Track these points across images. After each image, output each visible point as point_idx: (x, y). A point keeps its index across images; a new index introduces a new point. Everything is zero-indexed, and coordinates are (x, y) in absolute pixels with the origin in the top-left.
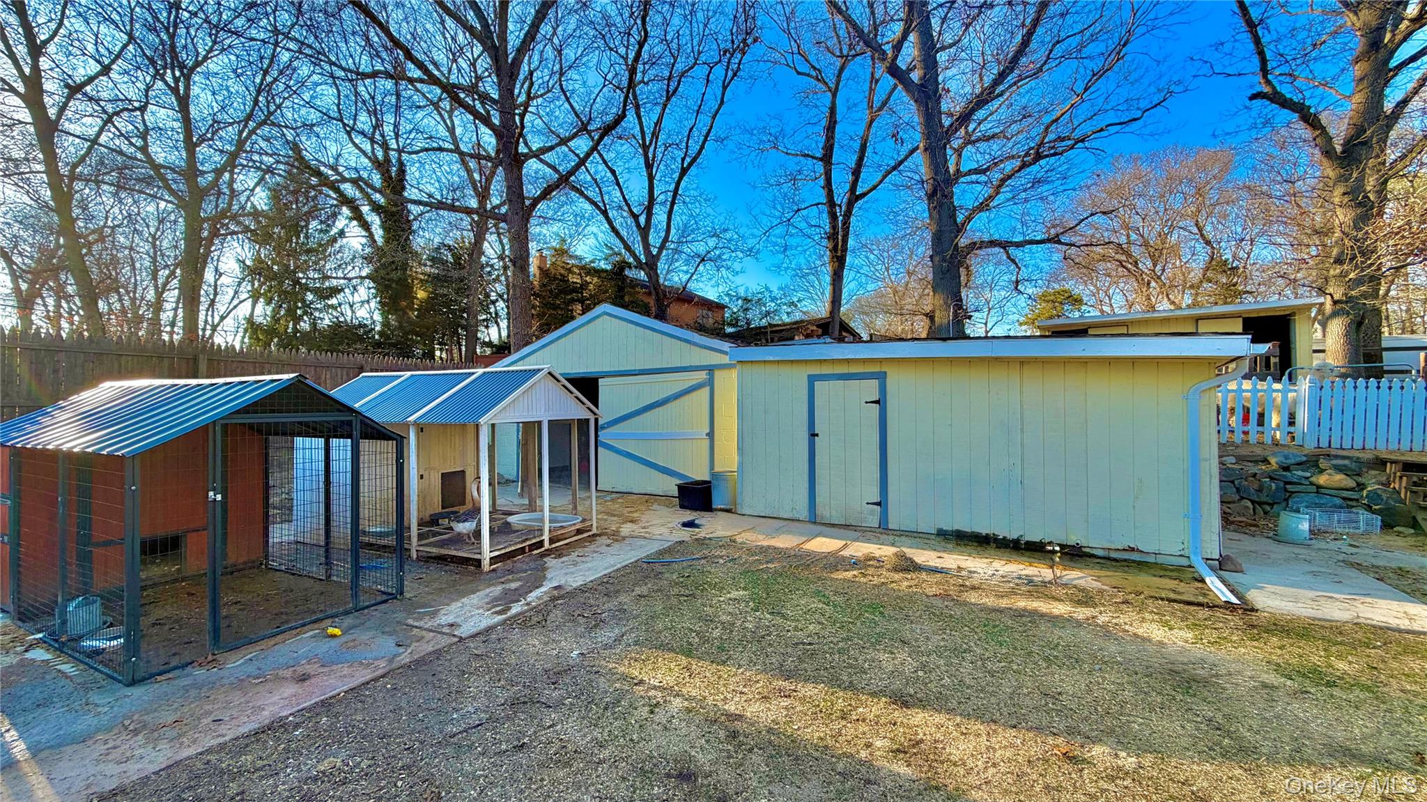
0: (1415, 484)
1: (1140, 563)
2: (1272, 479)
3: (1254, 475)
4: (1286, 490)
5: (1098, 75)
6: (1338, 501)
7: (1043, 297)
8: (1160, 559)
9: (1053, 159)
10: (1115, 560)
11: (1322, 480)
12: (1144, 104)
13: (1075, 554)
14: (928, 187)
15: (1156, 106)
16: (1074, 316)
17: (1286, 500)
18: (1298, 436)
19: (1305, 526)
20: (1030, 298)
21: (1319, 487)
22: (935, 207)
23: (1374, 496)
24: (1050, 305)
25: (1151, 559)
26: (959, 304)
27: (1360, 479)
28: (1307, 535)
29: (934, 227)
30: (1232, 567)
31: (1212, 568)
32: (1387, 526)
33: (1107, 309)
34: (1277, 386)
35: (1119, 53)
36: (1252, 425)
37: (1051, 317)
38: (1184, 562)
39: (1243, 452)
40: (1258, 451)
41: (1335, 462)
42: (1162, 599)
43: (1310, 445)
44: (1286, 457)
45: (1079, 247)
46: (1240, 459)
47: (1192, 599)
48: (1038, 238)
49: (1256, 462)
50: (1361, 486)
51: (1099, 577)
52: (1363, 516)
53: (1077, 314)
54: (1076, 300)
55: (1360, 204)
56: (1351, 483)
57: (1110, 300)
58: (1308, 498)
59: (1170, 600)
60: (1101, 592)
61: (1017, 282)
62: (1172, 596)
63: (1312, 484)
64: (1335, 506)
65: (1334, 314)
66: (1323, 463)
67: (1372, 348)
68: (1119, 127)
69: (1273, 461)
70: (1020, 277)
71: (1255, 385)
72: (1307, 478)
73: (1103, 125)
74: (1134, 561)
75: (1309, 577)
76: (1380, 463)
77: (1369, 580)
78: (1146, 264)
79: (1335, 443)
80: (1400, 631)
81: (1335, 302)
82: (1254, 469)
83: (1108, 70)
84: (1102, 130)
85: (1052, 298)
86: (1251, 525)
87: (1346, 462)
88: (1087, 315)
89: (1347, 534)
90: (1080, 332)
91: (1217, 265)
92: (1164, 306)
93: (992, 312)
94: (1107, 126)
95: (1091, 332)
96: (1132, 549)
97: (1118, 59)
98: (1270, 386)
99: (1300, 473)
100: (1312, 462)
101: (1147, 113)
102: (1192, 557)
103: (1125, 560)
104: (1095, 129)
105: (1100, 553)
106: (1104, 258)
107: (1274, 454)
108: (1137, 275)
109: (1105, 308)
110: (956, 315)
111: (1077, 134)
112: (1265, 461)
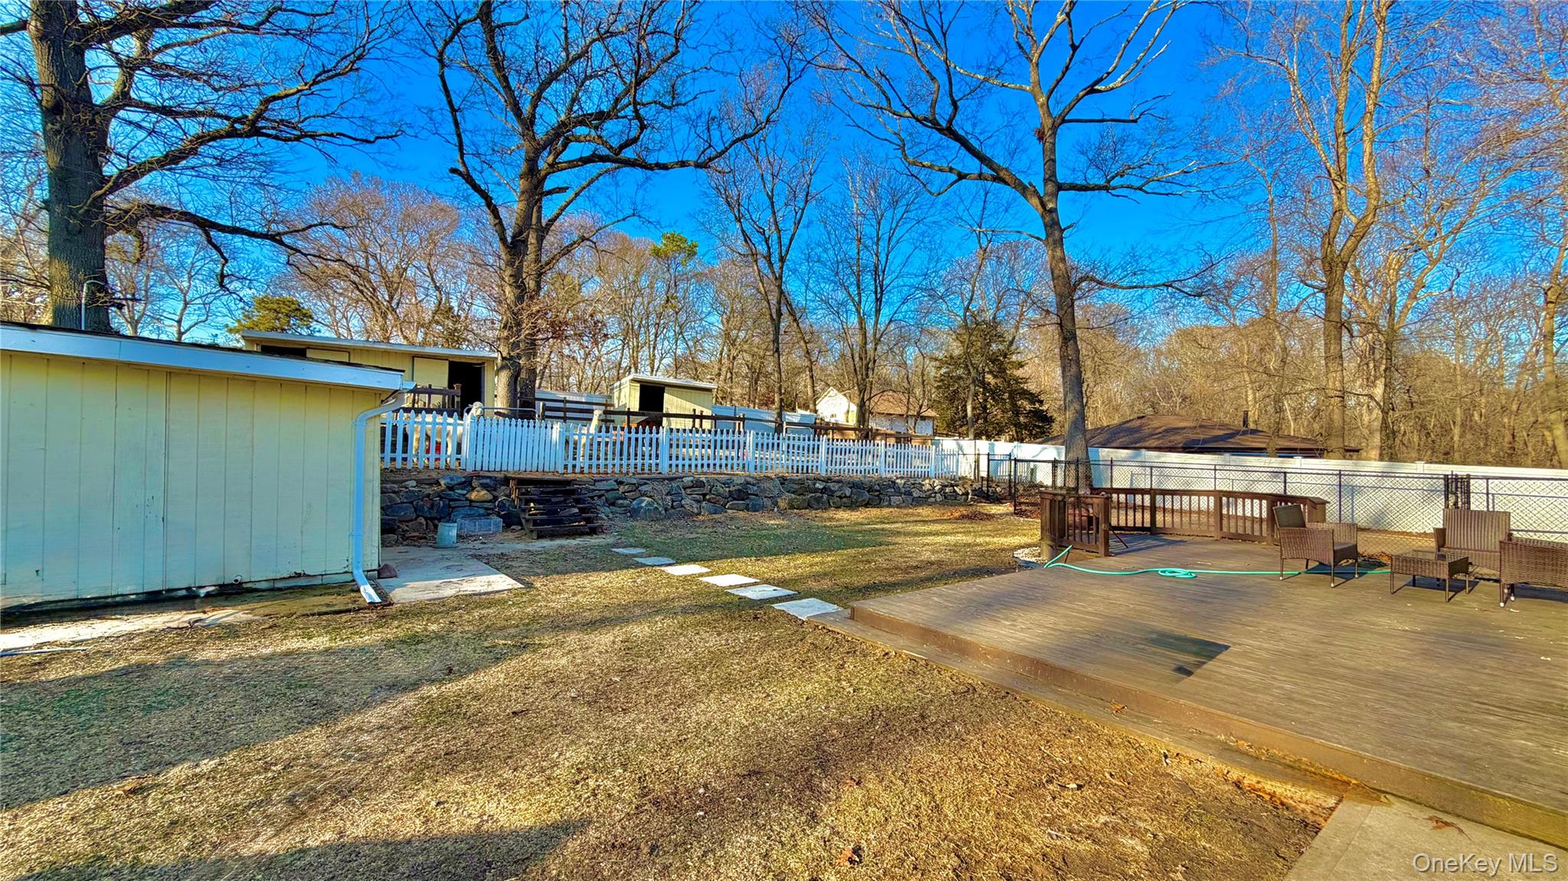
0: (523, 494)
1: (306, 587)
2: (441, 498)
3: (428, 495)
4: (449, 506)
5: (327, 74)
6: (482, 511)
7: (262, 303)
8: (326, 580)
9: (272, 142)
10: (280, 589)
11: (473, 496)
12: (379, 130)
13: (230, 592)
14: (47, 97)
15: (388, 137)
16: (300, 333)
17: (449, 515)
18: (463, 461)
19: (454, 533)
20: (241, 300)
21: (471, 501)
22: (57, 132)
23: (502, 506)
24: (273, 315)
25: (318, 581)
26: (100, 284)
27: (495, 493)
28: (455, 540)
29: (55, 160)
30: (388, 574)
31: (369, 578)
32: (508, 525)
33: (344, 332)
34: (450, 420)
35: (353, 63)
36: (433, 454)
37: (274, 329)
38: (348, 577)
39: (423, 476)
40: (434, 475)
41: (484, 481)
42: (313, 615)
43: (470, 469)
44: (452, 479)
45: (306, 255)
46: (419, 482)
47: (343, 608)
48: (252, 229)
49: (431, 484)
50: (495, 498)
51: (253, 610)
52: (495, 519)
53: (305, 331)
54: (305, 315)
55: (519, 287)
56: (490, 497)
57: (348, 322)
58: (463, 511)
59: (320, 614)
60: (249, 623)
61: (222, 276)
62: (324, 609)
63: (467, 499)
64: (480, 515)
65: (503, 368)
66: (475, 483)
67: (529, 398)
68: (354, 142)
69: (442, 482)
70: (226, 270)
71: (434, 418)
72: (464, 495)
73: (334, 130)
74: (300, 587)
75: (443, 571)
76: (506, 481)
77: (482, 565)
78: (383, 294)
79: (485, 468)
80: (480, 594)
81: (504, 358)
82: (428, 490)
83: (339, 74)
84: (332, 135)
85: (275, 306)
86: (421, 538)
87: (488, 481)
88: (317, 334)
89: (483, 535)
90: (298, 352)
91: (444, 311)
92: (397, 339)
93: (191, 308)
94: (338, 134)
95: (310, 353)
96: (298, 575)
97: (351, 70)
98: (445, 420)
99: (460, 491)
100: (467, 483)
101: (379, 140)
102: (355, 572)
103: (290, 588)
104: (329, 131)
105: (264, 586)
106: (338, 275)
107: (443, 477)
108: (373, 302)
109: (341, 331)
110: (92, 298)
111: (307, 127)
112: (438, 483)
